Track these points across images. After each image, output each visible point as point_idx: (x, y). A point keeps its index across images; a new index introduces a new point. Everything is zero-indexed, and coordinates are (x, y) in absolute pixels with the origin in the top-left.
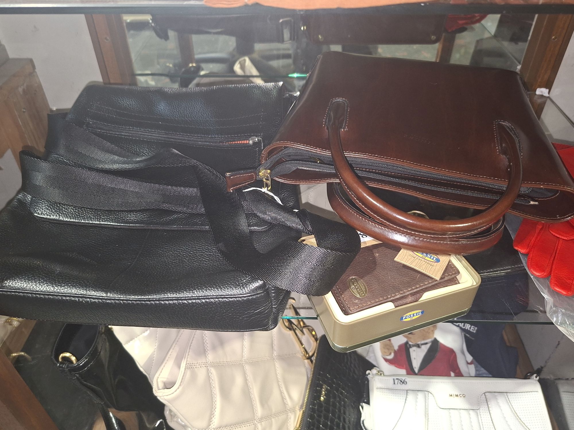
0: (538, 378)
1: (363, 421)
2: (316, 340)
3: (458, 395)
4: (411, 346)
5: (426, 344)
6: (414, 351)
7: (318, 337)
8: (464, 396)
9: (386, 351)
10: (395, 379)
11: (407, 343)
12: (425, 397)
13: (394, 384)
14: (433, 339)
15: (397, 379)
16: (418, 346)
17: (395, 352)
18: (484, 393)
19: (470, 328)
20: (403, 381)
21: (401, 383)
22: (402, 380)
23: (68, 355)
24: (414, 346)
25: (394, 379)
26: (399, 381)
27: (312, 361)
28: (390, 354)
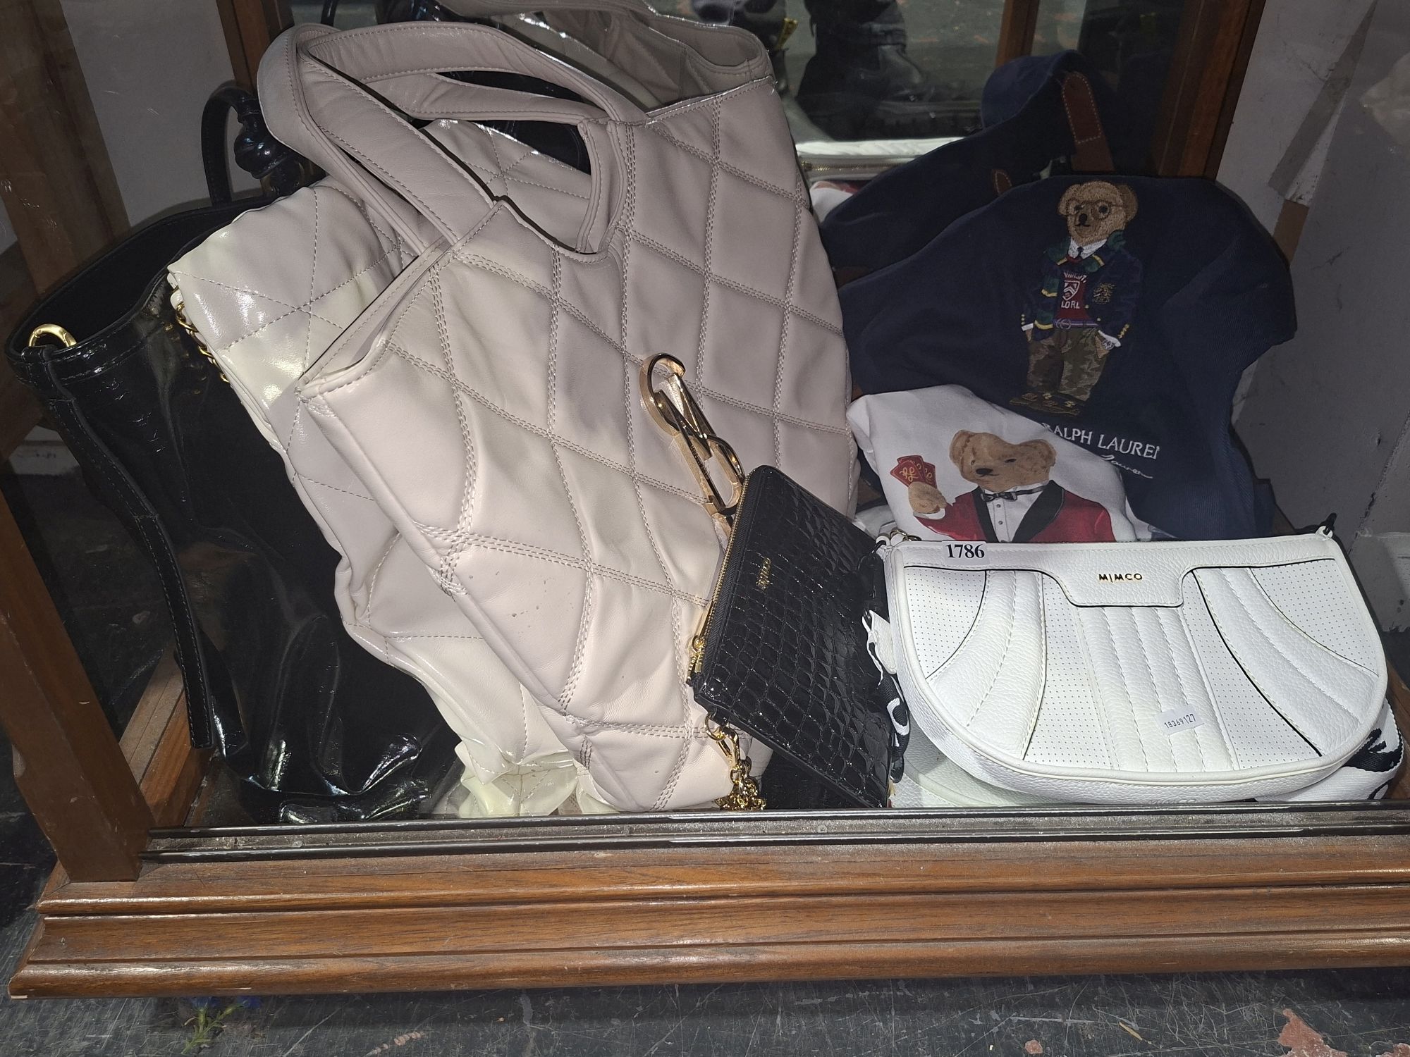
0: (1331, 533)
1: (872, 645)
2: (741, 480)
3: (1124, 577)
4: (989, 498)
5: (1030, 492)
6: (999, 506)
7: (747, 474)
8: (1138, 577)
9: (925, 502)
10: (953, 547)
11: (978, 490)
12: (1036, 585)
13: (951, 556)
14: (1046, 482)
15: (956, 546)
16: (1009, 497)
17: (948, 507)
18: (1192, 571)
19: (1142, 451)
20: (973, 550)
21: (969, 554)
22: (972, 547)
23: (56, 330)
24: (995, 497)
25: (950, 546)
26: (964, 551)
27: (730, 521)
28: (937, 510)
